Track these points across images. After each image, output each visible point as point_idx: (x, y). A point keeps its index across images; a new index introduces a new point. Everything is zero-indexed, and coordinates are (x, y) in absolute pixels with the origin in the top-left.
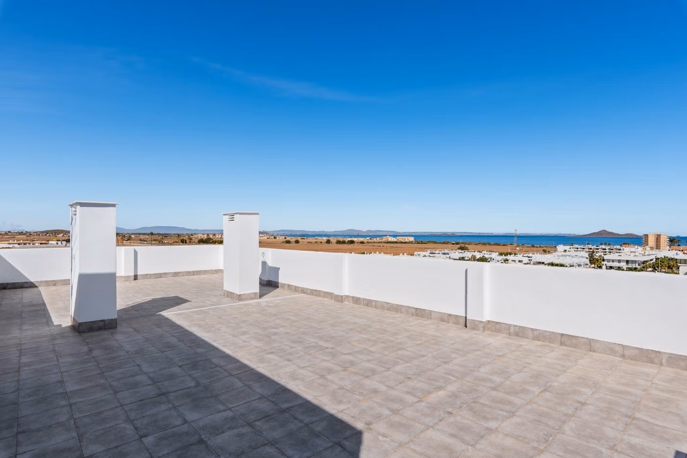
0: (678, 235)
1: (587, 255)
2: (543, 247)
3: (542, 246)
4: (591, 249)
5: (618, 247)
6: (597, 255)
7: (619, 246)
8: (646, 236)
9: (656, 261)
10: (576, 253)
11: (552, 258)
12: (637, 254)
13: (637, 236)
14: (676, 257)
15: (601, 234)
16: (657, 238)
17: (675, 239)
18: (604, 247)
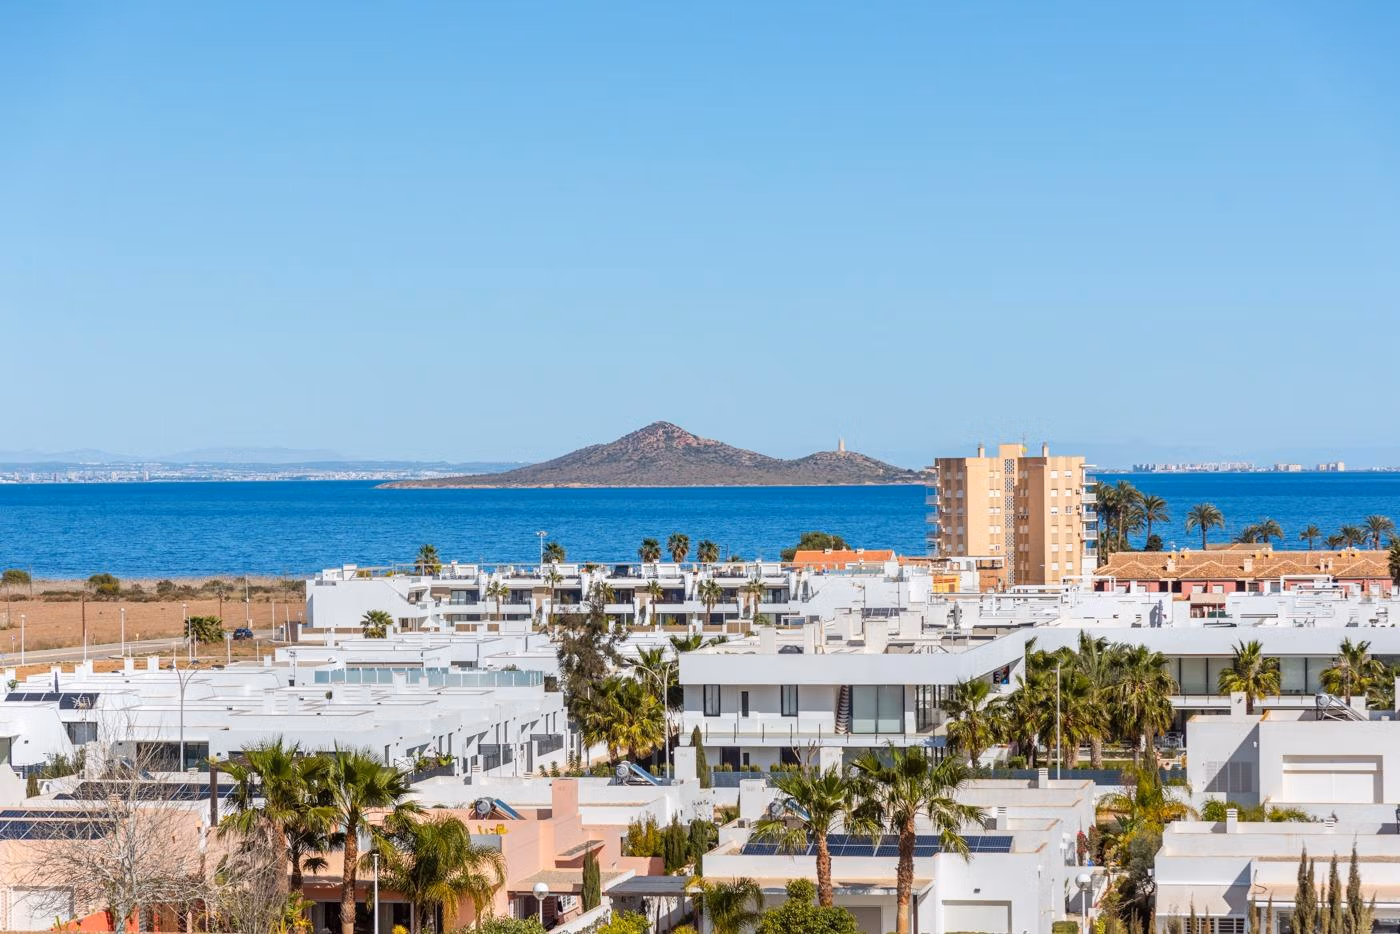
0: (1143, 462)
1: (543, 654)
2: (188, 593)
3: (179, 582)
4: (575, 595)
5: (769, 571)
6: (627, 649)
7: (775, 567)
8: (953, 468)
9: (1033, 683)
10: (463, 646)
11: (270, 705)
12: (907, 628)
13: (891, 473)
14: (1155, 642)
15: (645, 463)
16: (1024, 484)
17: (1130, 496)
18: (666, 573)
